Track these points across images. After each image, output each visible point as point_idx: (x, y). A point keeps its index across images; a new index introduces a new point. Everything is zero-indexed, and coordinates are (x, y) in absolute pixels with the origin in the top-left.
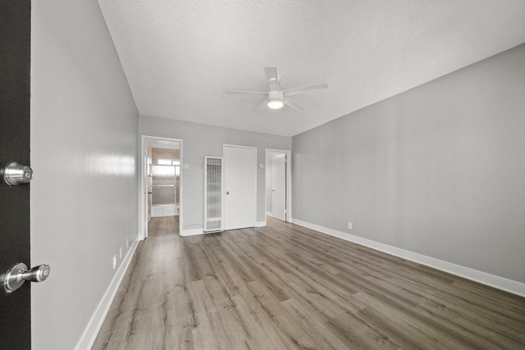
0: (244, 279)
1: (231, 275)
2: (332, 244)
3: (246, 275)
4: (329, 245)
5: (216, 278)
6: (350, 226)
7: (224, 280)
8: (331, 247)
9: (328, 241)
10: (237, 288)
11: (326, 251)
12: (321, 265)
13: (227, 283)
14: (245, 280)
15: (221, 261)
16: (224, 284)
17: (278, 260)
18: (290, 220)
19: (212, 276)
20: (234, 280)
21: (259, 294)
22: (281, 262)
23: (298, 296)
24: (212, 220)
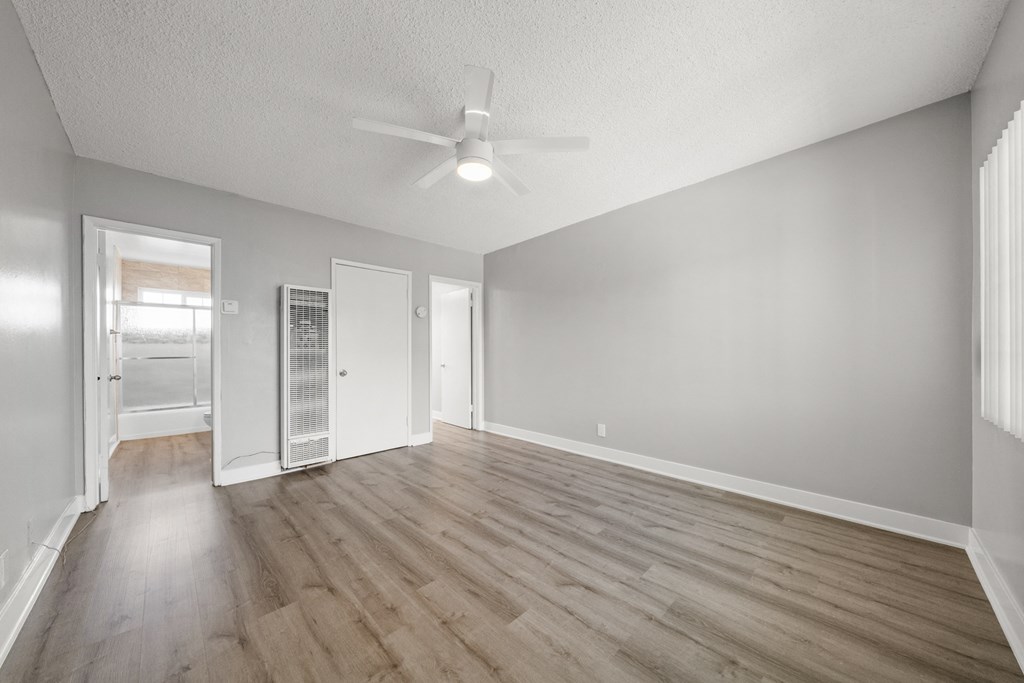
0: (405, 579)
1: (370, 575)
2: (573, 469)
3: (410, 570)
4: (568, 471)
5: (331, 590)
6: (602, 430)
7: (356, 592)
8: (573, 476)
9: (564, 463)
10: (393, 609)
11: (567, 485)
12: (565, 516)
13: (364, 601)
14: (410, 583)
15: (340, 540)
16: (358, 605)
17: (476, 518)
18: (481, 426)
19: (319, 586)
20: (382, 587)
21: (453, 614)
22: (484, 522)
23: (541, 600)
24: (303, 438)
